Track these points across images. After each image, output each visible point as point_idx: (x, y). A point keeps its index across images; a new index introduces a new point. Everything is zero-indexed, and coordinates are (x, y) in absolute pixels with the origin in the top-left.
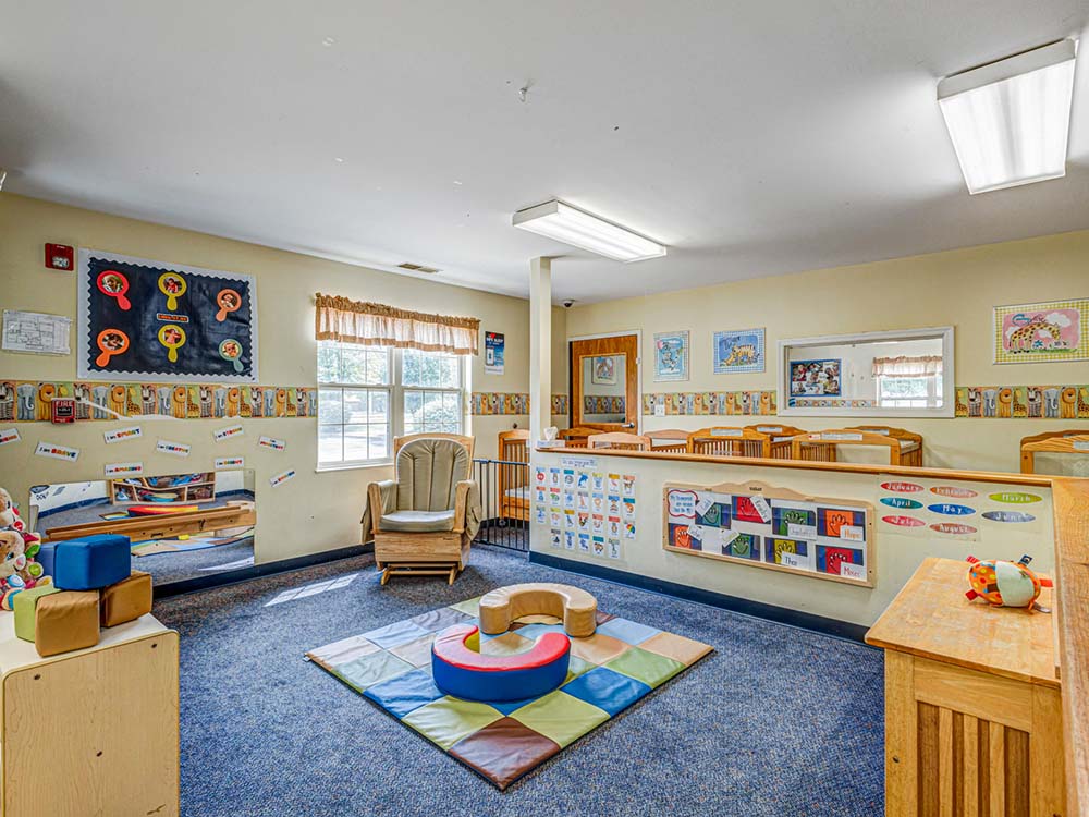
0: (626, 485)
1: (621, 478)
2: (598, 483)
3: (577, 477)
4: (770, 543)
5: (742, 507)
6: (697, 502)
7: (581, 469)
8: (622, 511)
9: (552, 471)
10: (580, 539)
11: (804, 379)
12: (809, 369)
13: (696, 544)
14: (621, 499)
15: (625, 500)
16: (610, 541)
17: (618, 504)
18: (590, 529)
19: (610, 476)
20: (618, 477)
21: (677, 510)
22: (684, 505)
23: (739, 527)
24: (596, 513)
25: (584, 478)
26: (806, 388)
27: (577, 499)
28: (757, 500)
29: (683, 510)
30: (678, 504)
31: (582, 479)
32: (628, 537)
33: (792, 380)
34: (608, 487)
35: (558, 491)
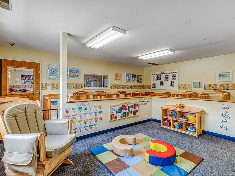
0: (99, 108)
1: (98, 106)
2: (91, 110)
3: (83, 109)
4: (128, 112)
5: (124, 107)
6: (116, 108)
7: (85, 106)
8: (98, 115)
9: (73, 109)
10: (85, 128)
11: (25, 80)
12: (27, 77)
13: (116, 117)
14: (98, 112)
15: (99, 112)
16: (95, 125)
17: (97, 114)
18: (88, 124)
19: (95, 107)
20: (97, 106)
21: (112, 111)
22: (114, 109)
23: (123, 111)
24: (90, 118)
25: (86, 109)
26: (26, 82)
27: (83, 116)
28: (126, 105)
29: (113, 111)
30: (112, 110)
31: (85, 109)
32: (100, 122)
33: (21, 80)
34: (94, 110)
35: (76, 115)
